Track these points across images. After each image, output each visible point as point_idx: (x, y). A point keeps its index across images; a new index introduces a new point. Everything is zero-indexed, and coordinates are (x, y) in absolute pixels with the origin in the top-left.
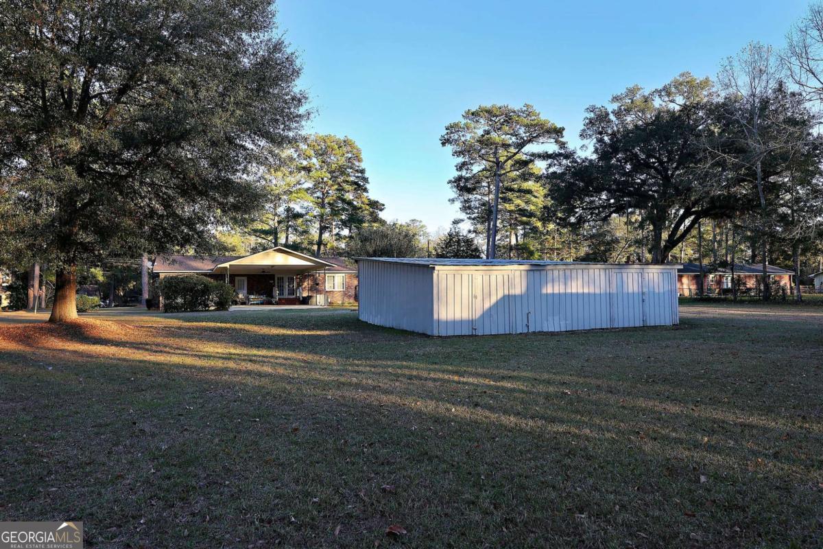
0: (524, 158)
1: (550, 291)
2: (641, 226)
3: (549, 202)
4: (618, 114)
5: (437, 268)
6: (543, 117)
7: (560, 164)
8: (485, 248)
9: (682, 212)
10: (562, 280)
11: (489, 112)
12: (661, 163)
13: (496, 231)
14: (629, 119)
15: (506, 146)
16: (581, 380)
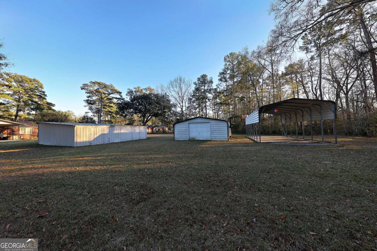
0: (110, 98)
1: (116, 132)
2: (140, 117)
3: (118, 110)
4: (135, 92)
5: (76, 126)
6: (116, 88)
7: (121, 101)
8: (97, 121)
9: (149, 115)
10: (119, 130)
11: (99, 83)
12: (145, 104)
13: (101, 116)
14: (138, 93)
15: (104, 94)
16: (122, 154)
